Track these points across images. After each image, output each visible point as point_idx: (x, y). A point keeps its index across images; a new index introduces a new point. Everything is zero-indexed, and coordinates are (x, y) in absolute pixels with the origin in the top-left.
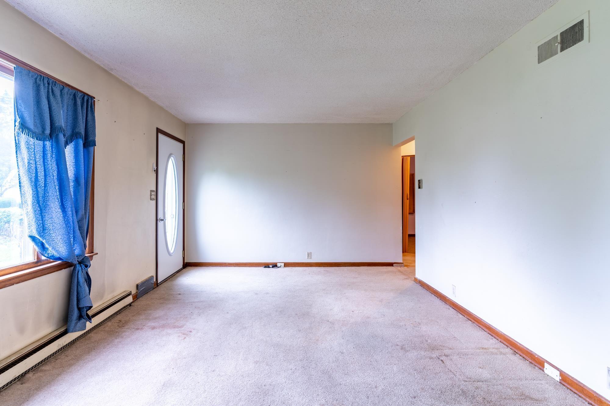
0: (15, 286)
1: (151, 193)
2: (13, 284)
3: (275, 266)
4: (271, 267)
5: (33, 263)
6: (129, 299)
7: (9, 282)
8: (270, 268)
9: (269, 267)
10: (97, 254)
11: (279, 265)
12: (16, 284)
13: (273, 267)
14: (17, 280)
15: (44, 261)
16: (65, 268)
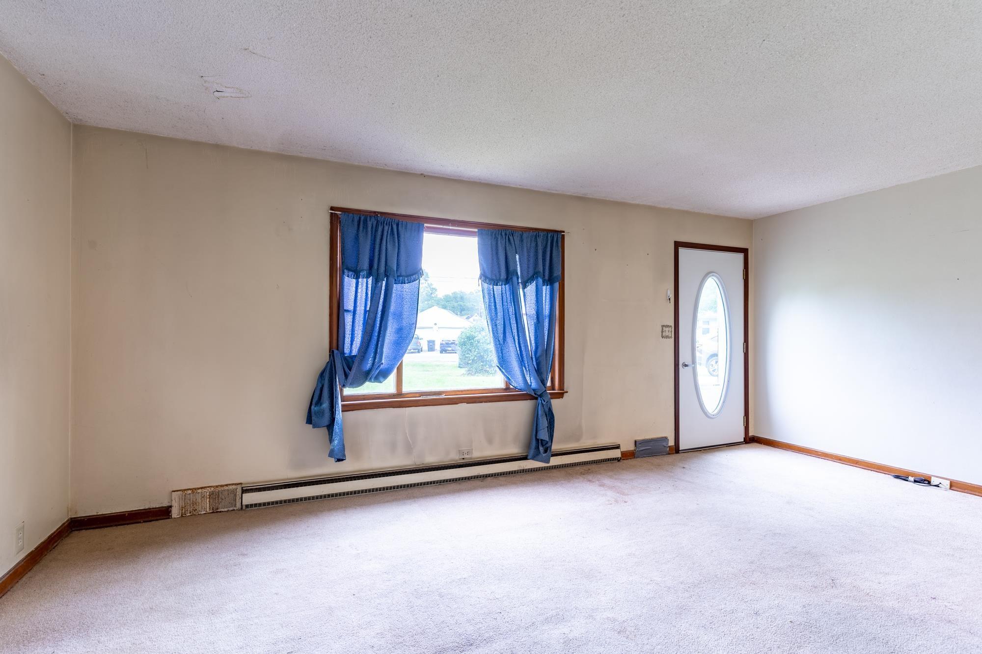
0: (483, 404)
1: (662, 329)
2: (482, 402)
3: (925, 481)
4: (913, 480)
5: (502, 389)
6: (617, 454)
7: (478, 400)
8: (907, 481)
9: (906, 479)
10: (567, 392)
11: (934, 481)
12: (485, 402)
13: (915, 481)
14: (485, 399)
15: (512, 389)
16: (530, 400)
